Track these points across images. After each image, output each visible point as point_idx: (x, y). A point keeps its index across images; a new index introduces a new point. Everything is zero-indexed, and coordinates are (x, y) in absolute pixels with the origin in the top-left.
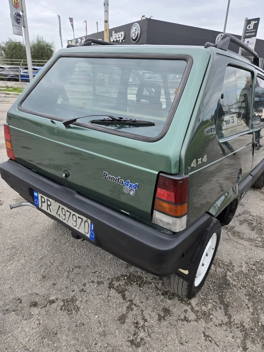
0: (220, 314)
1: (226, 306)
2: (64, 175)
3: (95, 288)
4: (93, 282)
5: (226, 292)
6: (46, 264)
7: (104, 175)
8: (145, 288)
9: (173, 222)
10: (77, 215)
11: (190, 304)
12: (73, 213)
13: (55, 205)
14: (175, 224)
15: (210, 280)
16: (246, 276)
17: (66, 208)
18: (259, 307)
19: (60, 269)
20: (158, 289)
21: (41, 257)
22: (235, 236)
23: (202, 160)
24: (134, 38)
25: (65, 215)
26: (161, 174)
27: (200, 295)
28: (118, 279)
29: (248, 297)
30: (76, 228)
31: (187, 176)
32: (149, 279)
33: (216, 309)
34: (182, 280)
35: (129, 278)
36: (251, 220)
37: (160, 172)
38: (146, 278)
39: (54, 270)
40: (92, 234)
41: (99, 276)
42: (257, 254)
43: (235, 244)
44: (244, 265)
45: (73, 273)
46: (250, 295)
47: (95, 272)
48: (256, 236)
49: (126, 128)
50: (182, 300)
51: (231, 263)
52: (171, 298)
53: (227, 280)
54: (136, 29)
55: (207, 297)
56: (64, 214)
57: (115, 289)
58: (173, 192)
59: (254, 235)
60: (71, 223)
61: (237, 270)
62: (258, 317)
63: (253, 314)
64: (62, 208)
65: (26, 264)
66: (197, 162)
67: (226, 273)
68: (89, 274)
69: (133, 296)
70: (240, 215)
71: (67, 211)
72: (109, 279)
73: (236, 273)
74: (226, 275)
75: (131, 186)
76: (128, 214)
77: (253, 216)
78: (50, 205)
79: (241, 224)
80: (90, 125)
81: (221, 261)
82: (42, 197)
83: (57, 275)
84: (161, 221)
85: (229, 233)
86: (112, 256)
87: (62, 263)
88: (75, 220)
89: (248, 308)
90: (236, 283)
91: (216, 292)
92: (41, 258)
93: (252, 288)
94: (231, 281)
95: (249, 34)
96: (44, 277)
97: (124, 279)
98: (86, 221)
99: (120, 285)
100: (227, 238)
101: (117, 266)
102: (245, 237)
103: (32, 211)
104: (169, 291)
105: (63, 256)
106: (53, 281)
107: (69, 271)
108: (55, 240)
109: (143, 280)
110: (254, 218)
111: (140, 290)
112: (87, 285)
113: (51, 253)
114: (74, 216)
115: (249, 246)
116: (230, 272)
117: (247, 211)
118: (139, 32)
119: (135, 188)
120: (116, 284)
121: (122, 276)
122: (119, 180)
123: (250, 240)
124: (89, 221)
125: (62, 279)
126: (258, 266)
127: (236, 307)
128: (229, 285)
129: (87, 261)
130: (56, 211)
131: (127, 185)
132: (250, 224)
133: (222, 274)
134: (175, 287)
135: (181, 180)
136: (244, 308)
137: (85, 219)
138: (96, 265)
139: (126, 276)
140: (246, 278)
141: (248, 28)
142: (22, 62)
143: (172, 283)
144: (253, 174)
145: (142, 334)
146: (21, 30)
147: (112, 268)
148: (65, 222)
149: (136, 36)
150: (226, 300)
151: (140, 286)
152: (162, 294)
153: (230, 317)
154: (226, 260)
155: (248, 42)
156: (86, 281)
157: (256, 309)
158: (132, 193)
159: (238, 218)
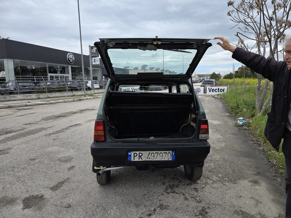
0: (209, 181)
1: (208, 178)
3: (163, 197)
8: (180, 187)
10: (163, 152)
11: (198, 183)
20: (184, 185)
25: (153, 156)
28: (167, 190)
30: (162, 160)
33: (206, 180)
40: (173, 157)
41: (159, 193)
47: (155, 193)
50: (195, 184)
52: (192, 185)
57: (170, 193)
60: (158, 159)
64: (152, 153)
68: (153, 195)
69: (180, 191)
71: (156, 153)
72: (164, 192)
82: (134, 154)
84: (203, 137)
95: (94, 55)
98: (168, 153)
104: (188, 183)
109: (176, 185)
112: (159, 198)
114: (161, 154)
124: (171, 152)
125: (145, 202)
130: (147, 157)
136: (213, 176)
139: (168, 187)
141: (92, 51)
147: (159, 188)
148: (154, 160)
150: (206, 176)
153: (212, 180)
155: (95, 60)
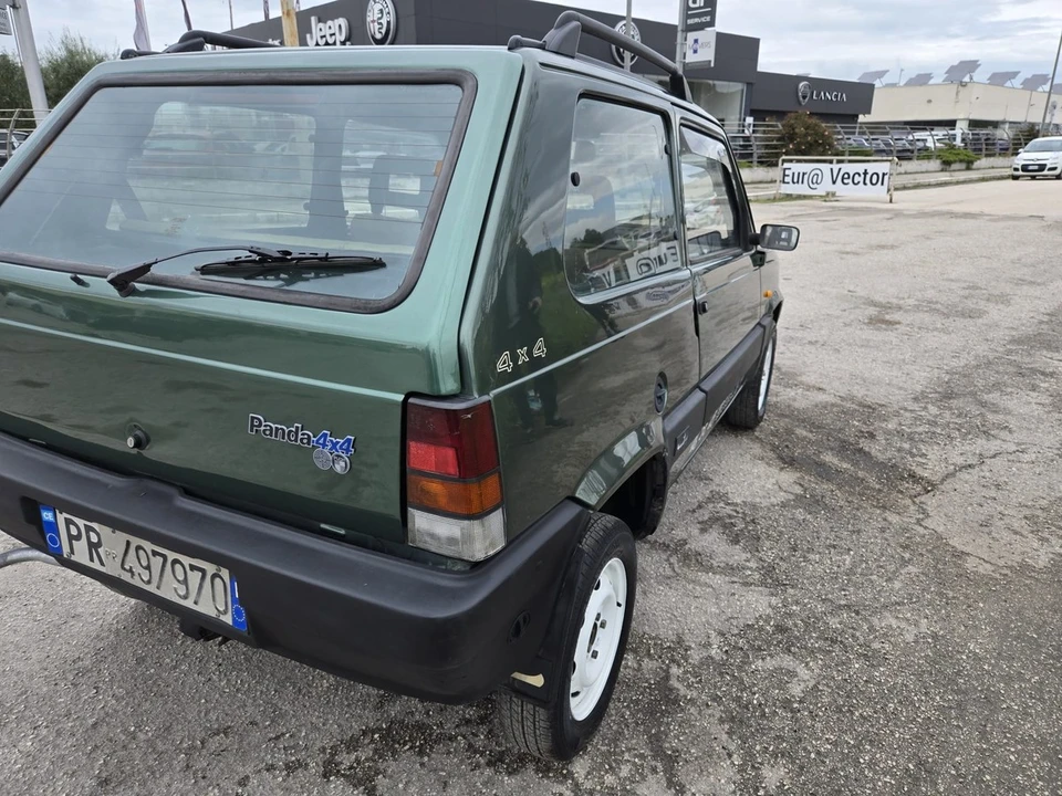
0: (655, 787)
1: (670, 761)
2: (131, 442)
3: (279, 785)
4: (270, 768)
5: (668, 724)
6: (111, 740)
7: (252, 425)
8: (437, 757)
9: (463, 534)
10: (186, 560)
11: (570, 775)
12: (171, 556)
13: (113, 541)
14: (468, 538)
15: (625, 698)
16: (721, 668)
17: (148, 546)
18: (758, 748)
19: (160, 746)
20: (475, 752)
21: (91, 721)
22: (689, 566)
23: (530, 353)
24: (378, 36)
25: (148, 568)
26: (411, 400)
27: (598, 744)
28: (352, 744)
29: (727, 727)
30: (189, 603)
31: (485, 398)
32: (449, 728)
33: (641, 774)
34: (530, 706)
35: (387, 735)
36: (730, 517)
37: (408, 396)
38: (441, 725)
39: (138, 755)
40: (237, 613)
41: (292, 748)
42: (748, 604)
43: (690, 587)
44: (715, 640)
45: (204, 752)
46: (732, 719)
47: (277, 738)
48: (744, 556)
49: (307, 279)
50: (544, 770)
51: (680, 641)
52: (515, 770)
53: (671, 690)
54: (381, 11)
55: (616, 746)
56: (145, 564)
57: (343, 775)
58: (452, 446)
59: (738, 555)
60: (170, 591)
61: (696, 656)
62: (757, 776)
63: (742, 769)
64: (139, 548)
65: (40, 751)
66: (515, 358)
67: (667, 671)
68: (258, 746)
69: (400, 786)
70: (700, 507)
71: (155, 553)
72: (323, 750)
73: (694, 666)
74: (667, 677)
75: (334, 445)
76: (343, 532)
77: (736, 505)
78: (99, 544)
79: (703, 531)
80: (199, 279)
81: (654, 638)
82: (68, 522)
83: (149, 768)
84: (432, 536)
85: (673, 560)
86: (332, 679)
87: (168, 729)
88: (181, 578)
89: (730, 756)
90: (695, 694)
91: (642, 728)
92: (95, 725)
93: (738, 699)
94: (683, 690)
95: (697, 20)
96: (106, 782)
97: (372, 741)
98: (214, 576)
99: (358, 761)
100: (669, 572)
101: (349, 706)
102: (715, 564)
103: (59, 581)
104: (508, 749)
105: (170, 704)
106: (136, 789)
107: (192, 747)
108: (140, 661)
109: (430, 735)
110: (738, 509)
111: (422, 765)
112: (254, 781)
113: (127, 704)
114: (178, 566)
115: (726, 588)
116: (679, 666)
117: (718, 493)
118: (392, 18)
119: (347, 450)
120: (346, 760)
121: (364, 733)
122: (297, 433)
123: (730, 569)
124: (225, 573)
125: (166, 779)
126: (751, 636)
127: (696, 758)
128: (676, 701)
129: (250, 710)
130: (119, 560)
131: (324, 445)
132: (727, 527)
133: (658, 674)
134: (517, 733)
135: (467, 411)
136: (719, 758)
137: (210, 568)
138: (282, 716)
139: (379, 730)
140: (721, 674)
141: (691, 5)
142: (15, 118)
143: (507, 722)
144: (707, 386)
146: (6, 17)
147: (333, 714)
148: (151, 588)
149: (383, 31)
150: (671, 744)
151: (421, 753)
152: (489, 764)
153: (681, 791)
154: (667, 632)
155: (696, 41)
156: (249, 770)
157: (749, 755)
158: (339, 467)
159: (696, 515)
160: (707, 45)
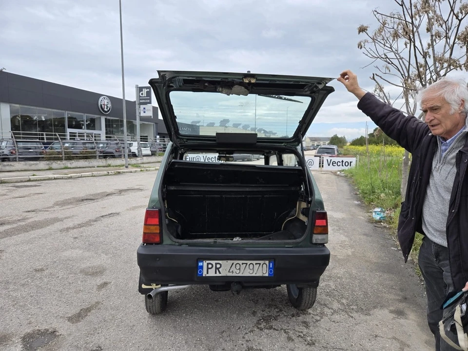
0: (327, 310)
1: (325, 305)
3: (253, 335)
10: (254, 262)
11: (310, 313)
12: (250, 262)
17: (241, 262)
20: (287, 316)
25: (239, 269)
28: (259, 324)
30: (253, 275)
33: (322, 309)
35: (264, 319)
40: (271, 271)
41: (245, 329)
45: (225, 337)
47: (239, 328)
50: (304, 314)
52: (299, 316)
57: (265, 329)
60: (247, 273)
63: (338, 302)
64: (237, 264)
68: (237, 332)
69: (280, 326)
71: (243, 264)
72: (254, 327)
82: (208, 264)
84: (319, 239)
88: (252, 268)
95: (144, 101)
97: (262, 322)
98: (263, 264)
99: (264, 326)
104: (293, 313)
106: (219, 348)
107: (221, 337)
109: (274, 316)
111: (279, 321)
112: (246, 337)
114: (251, 265)
121: (259, 321)
124: (267, 262)
125: (224, 344)
129: (224, 326)
130: (228, 270)
136: (332, 302)
138: (233, 324)
139: (261, 319)
141: (141, 95)
145: (309, 339)
151: (276, 320)
152: (292, 317)
153: (332, 309)
155: (144, 108)
160: (149, 110)
